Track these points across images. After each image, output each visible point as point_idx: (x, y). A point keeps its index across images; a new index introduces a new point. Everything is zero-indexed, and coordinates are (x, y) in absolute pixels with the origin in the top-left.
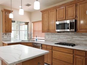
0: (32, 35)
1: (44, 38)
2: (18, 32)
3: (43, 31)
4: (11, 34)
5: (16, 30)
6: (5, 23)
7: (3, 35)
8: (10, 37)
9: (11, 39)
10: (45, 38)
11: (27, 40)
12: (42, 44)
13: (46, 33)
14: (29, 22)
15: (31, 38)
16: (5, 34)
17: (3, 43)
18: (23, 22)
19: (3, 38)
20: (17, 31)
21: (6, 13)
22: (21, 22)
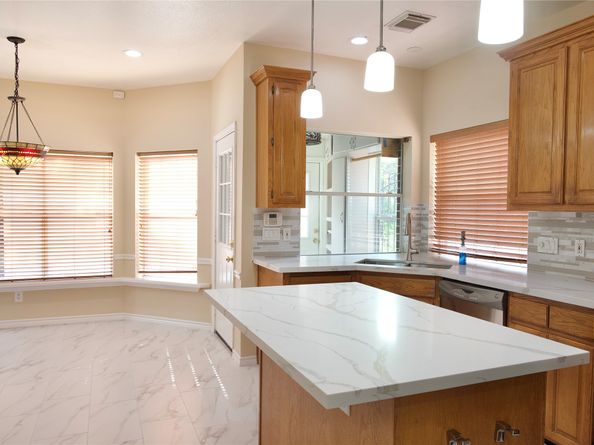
0: (432, 224)
1: (524, 251)
2: (337, 202)
3: (518, 200)
4: (298, 218)
5: (323, 188)
6: (270, 152)
7: (258, 222)
8: (297, 232)
9: (297, 244)
10: (532, 249)
11: (393, 257)
12: (507, 294)
13: (540, 215)
14: (407, 139)
15: (421, 248)
16: (266, 217)
17: (259, 268)
18: (369, 141)
19: (258, 239)
20: (329, 195)
21: (277, 92)
22: (355, 141)
